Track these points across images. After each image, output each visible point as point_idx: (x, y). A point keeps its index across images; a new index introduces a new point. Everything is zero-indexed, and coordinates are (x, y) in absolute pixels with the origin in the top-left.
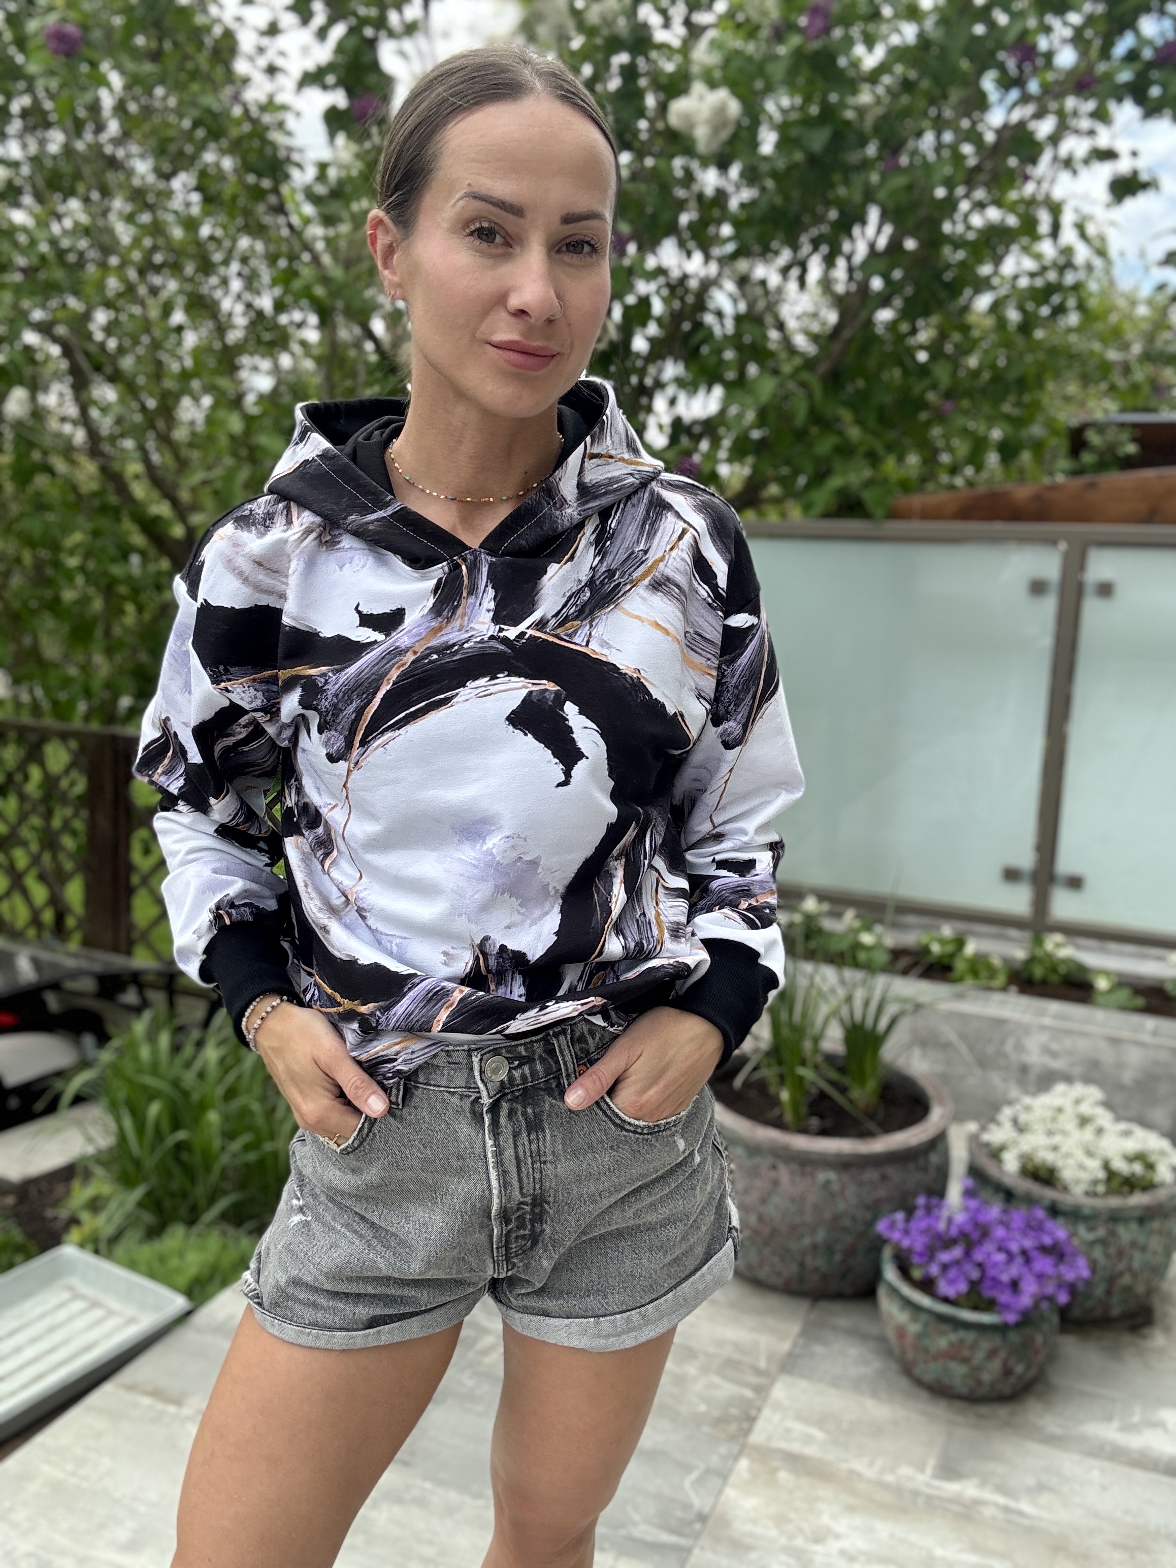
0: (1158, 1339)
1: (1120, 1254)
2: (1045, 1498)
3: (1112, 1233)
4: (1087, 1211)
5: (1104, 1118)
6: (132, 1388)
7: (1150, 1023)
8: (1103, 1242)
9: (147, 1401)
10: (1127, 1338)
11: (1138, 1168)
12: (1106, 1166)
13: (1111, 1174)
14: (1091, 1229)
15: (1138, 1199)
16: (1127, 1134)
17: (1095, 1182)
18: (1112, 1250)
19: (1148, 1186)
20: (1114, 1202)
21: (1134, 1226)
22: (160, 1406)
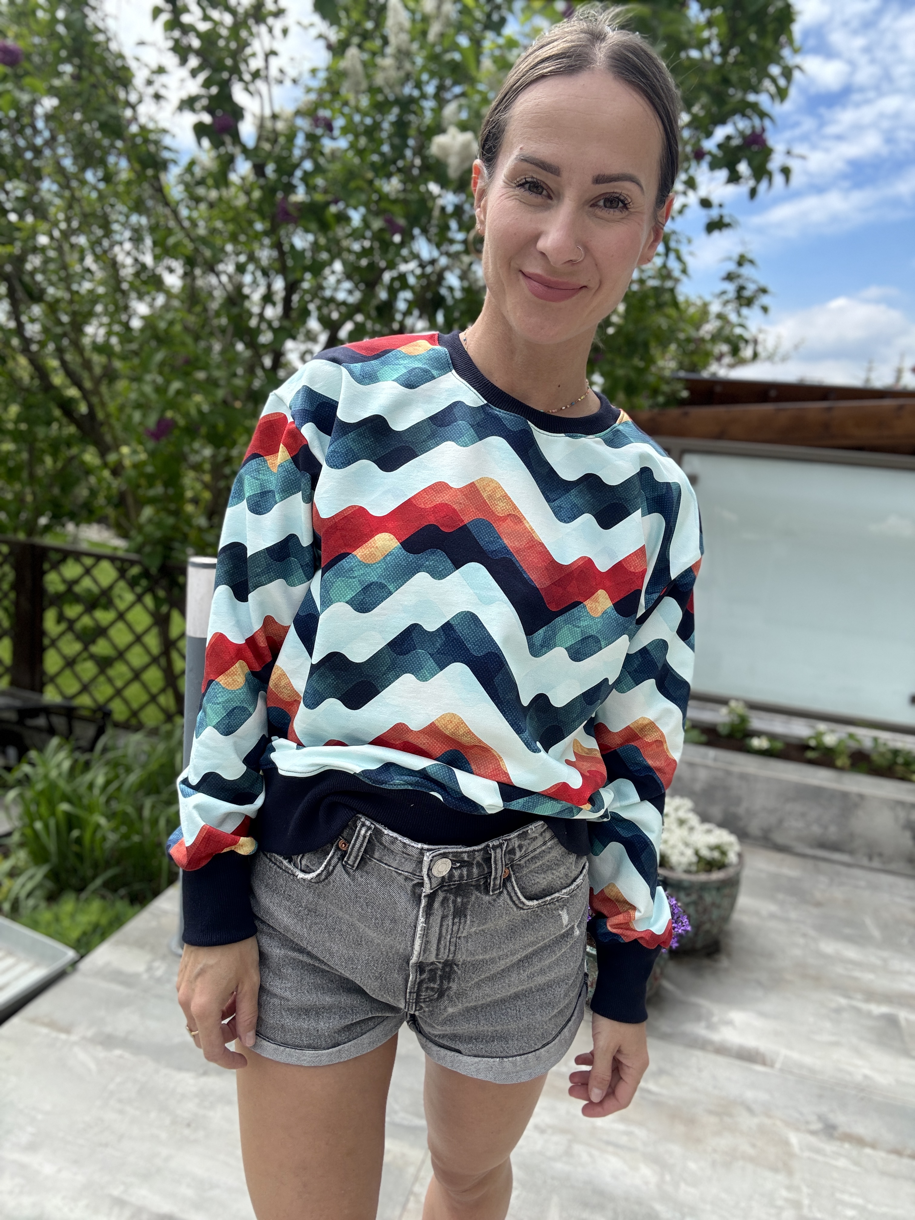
0: (724, 962)
1: (705, 911)
2: (664, 1080)
3: (701, 898)
4: (686, 884)
5: (694, 820)
6: (34, 1021)
7: (712, 753)
8: (695, 903)
9: (44, 1030)
10: (706, 962)
11: (716, 855)
12: (697, 853)
13: (700, 858)
14: (688, 895)
15: (716, 876)
16: (709, 831)
17: (690, 864)
18: (700, 908)
19: (721, 866)
20: (703, 877)
21: (714, 893)
22: (54, 1034)
